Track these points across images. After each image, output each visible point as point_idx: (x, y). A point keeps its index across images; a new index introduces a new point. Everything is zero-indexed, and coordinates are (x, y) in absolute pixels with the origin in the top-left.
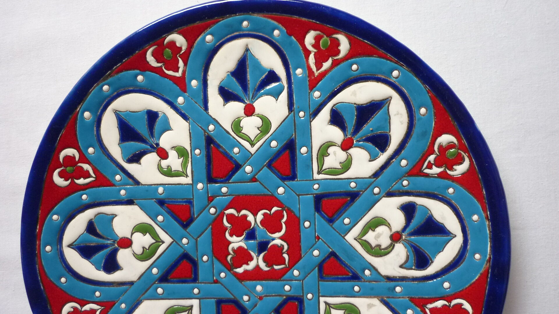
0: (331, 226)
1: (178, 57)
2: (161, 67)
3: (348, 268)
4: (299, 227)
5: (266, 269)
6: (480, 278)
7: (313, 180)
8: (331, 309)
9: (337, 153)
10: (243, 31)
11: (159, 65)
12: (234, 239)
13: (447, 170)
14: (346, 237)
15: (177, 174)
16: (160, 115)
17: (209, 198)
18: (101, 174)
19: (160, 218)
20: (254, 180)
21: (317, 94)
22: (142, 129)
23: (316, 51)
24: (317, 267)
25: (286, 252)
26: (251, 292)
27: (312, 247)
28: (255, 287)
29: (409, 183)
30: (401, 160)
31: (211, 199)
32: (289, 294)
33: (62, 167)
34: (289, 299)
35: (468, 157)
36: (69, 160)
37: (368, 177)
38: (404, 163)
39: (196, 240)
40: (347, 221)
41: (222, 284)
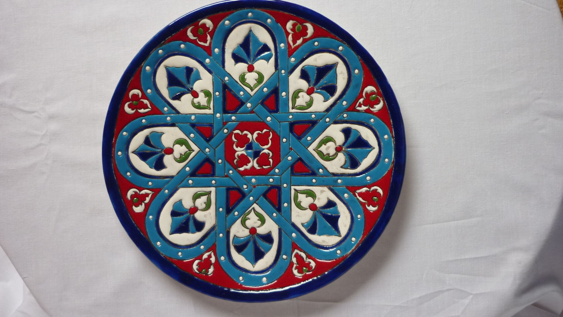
0: (300, 142)
1: (208, 34)
2: (196, 40)
3: (309, 168)
4: (280, 142)
5: (259, 168)
6: (388, 173)
7: (289, 113)
8: (298, 193)
9: (304, 96)
10: (248, 19)
11: (195, 38)
12: (239, 149)
13: (370, 108)
14: (308, 149)
15: (204, 108)
16: (194, 70)
17: (223, 123)
18: (155, 106)
19: (192, 135)
20: (252, 112)
21: (293, 59)
22: (182, 78)
23: (293, 33)
24: (290, 167)
25: (271, 158)
26: (248, 182)
27: (287, 155)
28: (251, 180)
29: (347, 116)
30: (343, 102)
31: (225, 124)
32: (272, 184)
33: (130, 101)
34: (272, 187)
35: (382, 100)
36: (135, 96)
37: (322, 111)
38: (345, 103)
39: (215, 150)
40: (309, 138)
41: (230, 178)
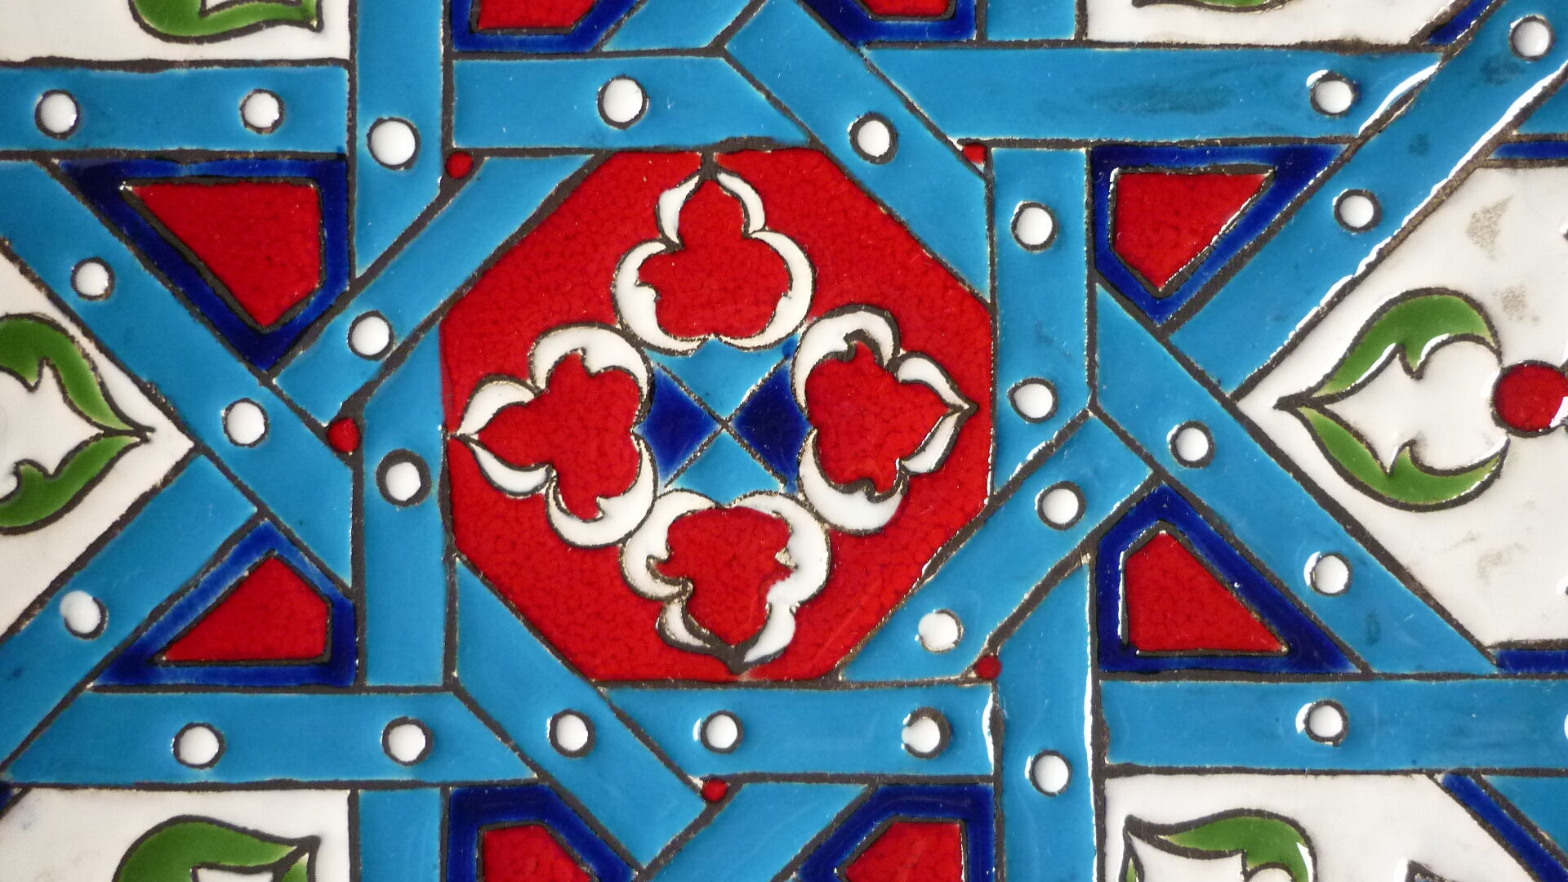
0: (985, 43)
3: (1230, 154)
4: (855, 185)
5: (885, 510)
8: (1340, 408)
12: (616, 513)
14: (1095, 33)
15: (90, 468)
17: (331, 438)
19: (196, 745)
24: (1097, 284)
25: (902, 352)
26: (919, 683)
27: (996, 219)
28: (918, 642)
31: (346, 436)
32: (1090, 524)
41: (757, 779)
